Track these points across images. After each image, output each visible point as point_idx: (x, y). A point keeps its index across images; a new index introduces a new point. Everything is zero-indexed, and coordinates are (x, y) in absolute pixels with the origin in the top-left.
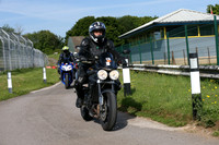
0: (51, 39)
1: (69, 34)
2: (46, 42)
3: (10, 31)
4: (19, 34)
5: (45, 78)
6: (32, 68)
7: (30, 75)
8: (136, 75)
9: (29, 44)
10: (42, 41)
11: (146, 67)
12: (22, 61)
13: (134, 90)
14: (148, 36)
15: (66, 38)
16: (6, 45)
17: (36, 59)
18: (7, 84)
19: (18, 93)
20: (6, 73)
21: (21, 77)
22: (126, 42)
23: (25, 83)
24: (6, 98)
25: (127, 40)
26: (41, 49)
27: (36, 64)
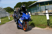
0: (10, 9)
2: (9, 10)
4: (2, 8)
5: (9, 19)
7: (5, 19)
8: (33, 16)
10: (8, 10)
11: (35, 14)
12: (3, 15)
13: (32, 20)
14: (35, 6)
15: (14, 8)
21: (3, 19)
23: (4, 21)
25: (30, 7)
26: (8, 12)
27: (7, 16)
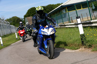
0: (17, 20)
1: (25, 16)
4: (3, 20)
7: (10, 37)
9: (8, 23)
10: (14, 21)
15: (24, 18)
17: (12, 30)
21: (6, 38)
23: (8, 41)
26: (14, 25)
27: (12, 32)
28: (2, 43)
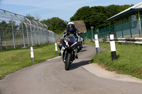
0: (60, 23)
1: (72, 19)
3: (31, 18)
4: (38, 21)
5: (56, 50)
6: (47, 44)
7: (46, 49)
8: (120, 46)
9: (44, 27)
10: (54, 25)
11: (126, 40)
12: (40, 39)
13: (119, 56)
14: (127, 18)
16: (29, 29)
17: (50, 37)
18: (30, 55)
19: (38, 61)
20: (29, 48)
21: (40, 50)
22: (112, 23)
23: (43, 54)
24: (30, 65)
25: (112, 22)
26: (53, 30)
27: (50, 41)
28: (32, 56)
